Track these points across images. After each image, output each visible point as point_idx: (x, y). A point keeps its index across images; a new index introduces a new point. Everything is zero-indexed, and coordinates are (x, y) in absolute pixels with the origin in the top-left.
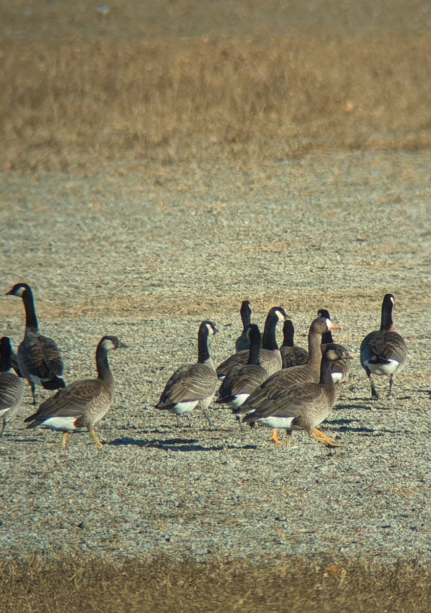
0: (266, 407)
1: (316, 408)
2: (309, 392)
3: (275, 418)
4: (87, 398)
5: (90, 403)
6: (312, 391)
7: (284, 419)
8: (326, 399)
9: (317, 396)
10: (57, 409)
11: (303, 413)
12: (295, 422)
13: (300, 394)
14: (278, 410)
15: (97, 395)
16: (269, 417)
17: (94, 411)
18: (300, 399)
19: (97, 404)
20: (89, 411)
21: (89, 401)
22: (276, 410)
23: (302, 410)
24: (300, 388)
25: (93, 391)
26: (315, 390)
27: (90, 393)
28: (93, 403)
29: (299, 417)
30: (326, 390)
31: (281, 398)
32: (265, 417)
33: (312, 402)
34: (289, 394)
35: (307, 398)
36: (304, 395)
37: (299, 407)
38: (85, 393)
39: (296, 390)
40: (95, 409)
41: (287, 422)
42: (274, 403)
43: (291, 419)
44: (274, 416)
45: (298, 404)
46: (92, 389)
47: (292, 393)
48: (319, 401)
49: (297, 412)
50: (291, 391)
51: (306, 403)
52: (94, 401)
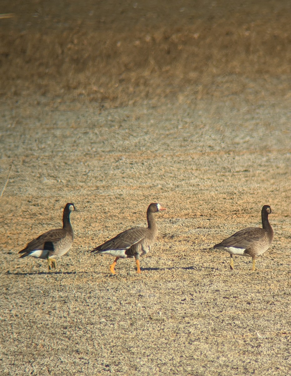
0: (229, 241)
1: (261, 244)
2: (257, 234)
3: (234, 248)
4: (57, 239)
5: (59, 242)
6: (259, 234)
7: (240, 249)
8: (267, 239)
9: (262, 237)
10: (39, 246)
11: (252, 247)
12: (246, 252)
13: (251, 235)
14: (237, 244)
15: (63, 237)
16: (231, 247)
17: (61, 247)
18: (251, 238)
19: (63, 243)
20: (58, 247)
21: (59, 241)
22: (235, 243)
23: (252, 245)
24: (252, 231)
25: (61, 235)
26: (261, 234)
27: (59, 236)
28: (61, 242)
29: (250, 249)
30: (268, 234)
31: (239, 236)
32: (228, 247)
33: (258, 240)
34: (245, 234)
35: (255, 238)
36: (254, 236)
37: (250, 243)
38: (56, 236)
39: (249, 232)
40: (62, 246)
41: (242, 251)
42: (234, 239)
43: (244, 250)
44: (234, 247)
45: (249, 241)
46: (61, 234)
47: (247, 234)
48: (263, 240)
49: (249, 246)
50: (246, 232)
51: (254, 241)
52: (61, 241)
